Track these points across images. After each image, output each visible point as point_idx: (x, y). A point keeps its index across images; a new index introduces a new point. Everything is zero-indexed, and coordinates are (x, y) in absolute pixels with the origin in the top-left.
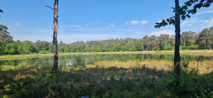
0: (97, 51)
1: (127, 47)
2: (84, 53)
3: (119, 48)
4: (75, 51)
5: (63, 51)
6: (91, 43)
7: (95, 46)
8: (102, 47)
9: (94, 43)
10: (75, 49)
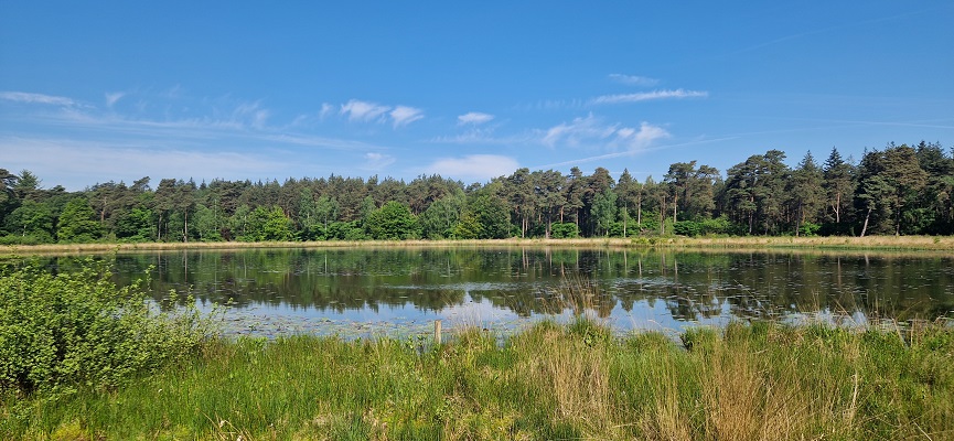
0: (270, 236)
1: (440, 216)
2: (191, 245)
3: (396, 221)
4: (132, 234)
5: (52, 234)
6: (230, 194)
7: (260, 208)
8: (296, 212)
9: (246, 193)
10: (131, 221)
